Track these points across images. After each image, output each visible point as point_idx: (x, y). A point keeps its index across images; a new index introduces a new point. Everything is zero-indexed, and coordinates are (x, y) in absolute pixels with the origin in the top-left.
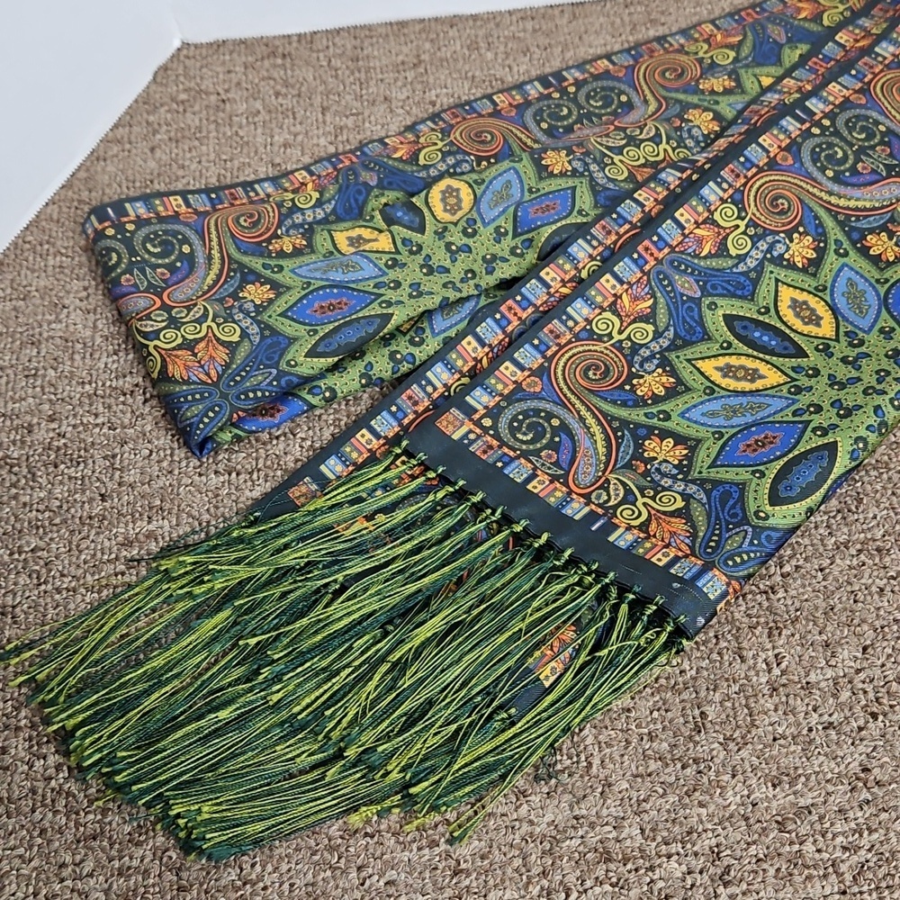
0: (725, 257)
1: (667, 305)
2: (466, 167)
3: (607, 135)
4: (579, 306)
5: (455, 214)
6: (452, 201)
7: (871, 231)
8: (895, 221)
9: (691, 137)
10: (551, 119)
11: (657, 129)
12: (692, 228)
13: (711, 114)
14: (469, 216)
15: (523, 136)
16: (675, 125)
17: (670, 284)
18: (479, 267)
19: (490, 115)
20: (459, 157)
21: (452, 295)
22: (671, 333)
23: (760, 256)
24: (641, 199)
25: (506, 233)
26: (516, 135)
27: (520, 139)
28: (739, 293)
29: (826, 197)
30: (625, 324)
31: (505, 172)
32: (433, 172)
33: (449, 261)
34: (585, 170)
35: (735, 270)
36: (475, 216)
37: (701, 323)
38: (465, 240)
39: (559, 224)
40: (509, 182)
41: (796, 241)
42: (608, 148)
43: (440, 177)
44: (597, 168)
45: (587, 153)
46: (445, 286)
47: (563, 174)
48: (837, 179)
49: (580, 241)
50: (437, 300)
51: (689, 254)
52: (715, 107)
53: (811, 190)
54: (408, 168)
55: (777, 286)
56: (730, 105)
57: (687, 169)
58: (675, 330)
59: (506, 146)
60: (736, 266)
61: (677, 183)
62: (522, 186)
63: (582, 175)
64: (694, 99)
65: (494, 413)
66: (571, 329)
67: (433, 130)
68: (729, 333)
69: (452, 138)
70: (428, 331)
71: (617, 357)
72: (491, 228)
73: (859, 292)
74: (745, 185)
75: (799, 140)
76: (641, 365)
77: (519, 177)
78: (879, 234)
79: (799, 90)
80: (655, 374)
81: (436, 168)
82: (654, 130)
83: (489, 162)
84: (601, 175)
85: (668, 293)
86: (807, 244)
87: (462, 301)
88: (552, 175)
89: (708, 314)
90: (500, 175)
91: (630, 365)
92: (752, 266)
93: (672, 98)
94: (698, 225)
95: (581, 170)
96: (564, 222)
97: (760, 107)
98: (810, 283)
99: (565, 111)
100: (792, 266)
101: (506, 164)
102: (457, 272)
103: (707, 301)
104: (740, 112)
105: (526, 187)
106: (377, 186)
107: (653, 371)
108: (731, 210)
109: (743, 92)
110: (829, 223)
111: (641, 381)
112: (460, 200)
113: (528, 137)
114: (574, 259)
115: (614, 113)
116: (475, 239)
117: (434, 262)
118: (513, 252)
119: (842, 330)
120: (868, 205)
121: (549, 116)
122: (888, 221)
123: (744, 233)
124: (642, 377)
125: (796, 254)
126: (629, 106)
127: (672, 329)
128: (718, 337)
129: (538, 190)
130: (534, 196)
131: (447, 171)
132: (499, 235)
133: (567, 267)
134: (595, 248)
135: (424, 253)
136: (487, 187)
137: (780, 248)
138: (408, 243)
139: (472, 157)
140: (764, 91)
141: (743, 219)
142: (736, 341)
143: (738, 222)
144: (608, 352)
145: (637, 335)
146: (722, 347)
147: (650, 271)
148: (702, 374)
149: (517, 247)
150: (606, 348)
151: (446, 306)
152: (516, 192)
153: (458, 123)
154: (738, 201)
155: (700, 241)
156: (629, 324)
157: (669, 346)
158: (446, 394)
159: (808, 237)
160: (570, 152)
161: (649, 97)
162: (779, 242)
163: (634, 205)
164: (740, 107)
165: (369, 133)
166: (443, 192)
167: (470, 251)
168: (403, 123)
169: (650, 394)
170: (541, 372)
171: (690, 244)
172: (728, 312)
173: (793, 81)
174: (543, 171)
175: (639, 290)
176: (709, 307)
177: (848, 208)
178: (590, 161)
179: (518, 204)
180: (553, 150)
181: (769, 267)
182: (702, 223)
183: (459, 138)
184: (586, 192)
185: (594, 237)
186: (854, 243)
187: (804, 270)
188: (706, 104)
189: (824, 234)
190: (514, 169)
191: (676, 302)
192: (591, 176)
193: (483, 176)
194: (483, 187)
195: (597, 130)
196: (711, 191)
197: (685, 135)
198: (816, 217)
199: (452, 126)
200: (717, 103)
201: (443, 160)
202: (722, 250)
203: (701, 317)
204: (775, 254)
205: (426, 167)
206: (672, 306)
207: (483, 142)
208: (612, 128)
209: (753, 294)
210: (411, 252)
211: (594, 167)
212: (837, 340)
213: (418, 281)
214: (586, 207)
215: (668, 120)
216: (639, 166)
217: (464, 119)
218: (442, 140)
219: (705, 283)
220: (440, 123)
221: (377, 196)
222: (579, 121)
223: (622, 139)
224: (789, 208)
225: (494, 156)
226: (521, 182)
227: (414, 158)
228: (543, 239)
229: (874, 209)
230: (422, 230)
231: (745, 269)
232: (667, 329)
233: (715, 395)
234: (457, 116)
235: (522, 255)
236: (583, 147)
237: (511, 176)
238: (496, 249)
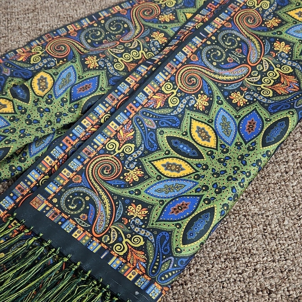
0: (168, 108)
1: (141, 133)
2: (52, 64)
3: (115, 48)
4: (99, 138)
5: (44, 90)
6: (43, 84)
7: (233, 91)
8: (244, 86)
9: (154, 46)
10: (93, 38)
11: (138, 43)
12: (152, 95)
13: (163, 34)
14: (49, 93)
15: (79, 47)
16: (147, 41)
17: (142, 123)
18: (53, 119)
19: (65, 36)
20: (49, 59)
21: (40, 135)
22: (142, 148)
23: (183, 106)
24: (129, 81)
25: (67, 101)
26: (76, 46)
27: (78, 48)
28: (174, 125)
29: (213, 75)
30: (121, 145)
31: (68, 68)
32: (37, 67)
33: (39, 117)
34: (105, 66)
35: (172, 114)
36: (53, 93)
37: (156, 141)
38: (47, 106)
39: (90, 97)
40: (70, 73)
41: (200, 98)
42: (116, 54)
43: (38, 71)
44: (111, 65)
45: (106, 58)
46: (37, 130)
47: (94, 69)
48: (218, 67)
49: (100, 105)
50: (33, 138)
51: (151, 108)
52: (165, 30)
53: (206, 72)
54: (25, 66)
55: (191, 121)
56: (172, 29)
57: (150, 65)
58: (144, 146)
59: (71, 52)
60: (172, 112)
61: (145, 72)
62: (76, 75)
63: (103, 69)
64: (156, 26)
65: (58, 195)
66: (96, 149)
67: (38, 45)
68: (169, 146)
69: (46, 50)
70: (28, 154)
71: (118, 162)
72: (59, 99)
73: (228, 122)
74: (176, 73)
75: (201, 48)
76: (128, 166)
77: (74, 70)
78: (236, 93)
79: (202, 21)
80: (135, 170)
81: (38, 65)
82: (137, 44)
83: (64, 61)
84: (112, 68)
85: (141, 127)
86: (204, 99)
87: (45, 137)
88: (89, 69)
89: (159, 136)
90: (65, 70)
91: (123, 165)
92: (180, 111)
93: (147, 26)
94: (154, 94)
95: (103, 66)
96: (93, 95)
97: (185, 30)
98: (206, 118)
99: (99, 33)
100: (198, 110)
101: (69, 64)
102: (43, 123)
103: (159, 130)
104: (177, 32)
105: (78, 76)
106: (10, 76)
107: (134, 169)
108: (170, 85)
109: (178, 22)
110: (214, 88)
111: (128, 174)
112: (47, 83)
113: (82, 47)
114: (97, 114)
115: (121, 34)
116: (52, 105)
117: (32, 118)
118: (70, 111)
119: (219, 143)
120: (232, 78)
121: (91, 36)
122: (241, 86)
123: (176, 96)
124: (129, 172)
125: (200, 104)
126: (128, 30)
127: (143, 145)
128: (164, 148)
129: (83, 77)
130: (81, 80)
131: (43, 67)
132: (63, 102)
133: (94, 118)
134: (107, 108)
135: (27, 113)
136: (60, 76)
137: (192, 102)
138: (20, 108)
139: (55, 59)
140: (188, 20)
141: (175, 89)
142: (172, 150)
143: (173, 91)
144: (113, 159)
145: (127, 150)
146: (165, 153)
147: (132, 118)
148: (156, 168)
149: (71, 108)
150: (112, 157)
151: (37, 140)
152: (72, 78)
153: (50, 41)
154: (173, 81)
155: (156, 101)
156: (123, 145)
157: (141, 154)
158: (37, 184)
159: (205, 96)
160: (98, 57)
161: (137, 25)
162: (192, 99)
163: (126, 85)
164: (176, 29)
165: (10, 46)
166: (39, 80)
167: (50, 112)
168: (26, 40)
169: (132, 180)
170: (82, 172)
171: (151, 103)
172: (169, 135)
173: (200, 16)
174: (85, 67)
175: (128, 127)
176: (160, 134)
177: (223, 80)
178: (107, 61)
179: (73, 86)
180: (91, 56)
181: (188, 112)
182: (156, 93)
183: (49, 50)
184: (104, 78)
185: (107, 103)
186: (225, 98)
187: (203, 112)
188: (161, 28)
189: (212, 94)
190: (72, 66)
191: (145, 132)
192: (107, 69)
193: (58, 71)
194: (58, 76)
195: (111, 44)
196: (160, 77)
197: (151, 45)
198: (209, 86)
199: (47, 43)
200: (166, 28)
201: (41, 61)
202: (166, 105)
203: (156, 139)
204: (190, 105)
205: (34, 65)
206: (143, 134)
207: (61, 51)
208: (118, 43)
209: (180, 125)
210: (22, 113)
211: (109, 64)
212: (217, 149)
213: (24, 128)
214: (104, 86)
215: (144, 38)
216: (130, 63)
217: (53, 39)
218: (41, 51)
219: (158, 121)
220: (42, 41)
221: (10, 81)
222: (105, 38)
223: (122, 49)
224: (196, 82)
225: (66, 58)
226: (75, 73)
227: (28, 60)
228: (83, 104)
229: (235, 80)
230: (27, 101)
231: (176, 113)
232: (141, 146)
233: (162, 180)
234: (50, 37)
235: (74, 112)
236: (104, 54)
237: (71, 70)
238: (62, 110)
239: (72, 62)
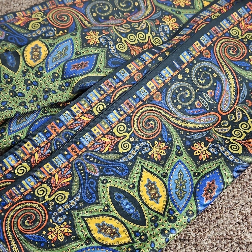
2: (51, 34)
3: (121, 26)
4: (29, 180)
5: (36, 61)
6: (36, 54)
9: (163, 31)
10: (99, 12)
11: (147, 25)
13: (176, 19)
14: (41, 65)
15: (83, 19)
16: (156, 24)
18: (40, 95)
19: (70, 6)
20: (48, 28)
21: (22, 110)
24: (130, 68)
25: (58, 77)
26: (80, 19)
27: (82, 21)
31: (66, 41)
32: (34, 35)
33: (25, 89)
34: (106, 44)
36: (44, 66)
38: (36, 79)
39: (84, 76)
40: (67, 47)
42: (120, 33)
43: (35, 39)
44: (113, 44)
45: (109, 35)
46: (20, 104)
47: (94, 46)
50: (14, 112)
52: (178, 15)
54: (22, 31)
56: (186, 15)
59: (74, 24)
61: (150, 61)
62: (73, 50)
63: (104, 47)
64: (169, 9)
67: (40, 11)
69: (47, 17)
70: (7, 130)
72: (50, 73)
77: (73, 44)
79: (220, 12)
81: (36, 33)
82: (145, 25)
83: (64, 32)
84: (114, 48)
87: (28, 114)
88: (89, 45)
90: (63, 42)
93: (159, 7)
95: (104, 44)
96: (87, 75)
97: (199, 19)
99: (107, 8)
101: (68, 36)
102: (28, 97)
104: (190, 20)
105: (75, 51)
106: (4, 40)
109: (194, 8)
112: (40, 53)
113: (86, 20)
115: (130, 12)
116: (41, 79)
117: (18, 90)
118: (60, 88)
121: (98, 10)
126: (138, 8)
129: (80, 53)
130: (78, 56)
131: (41, 35)
132: (54, 77)
134: (102, 95)
135: (13, 84)
136: (56, 48)
138: (6, 76)
139: (55, 29)
140: (205, 9)
149: (62, 85)
151: (19, 116)
152: (69, 53)
153: (53, 8)
160: (101, 33)
161: (149, 5)
163: (126, 72)
164: (190, 16)
165: (12, 7)
166: (33, 48)
167: (37, 86)
168: (30, 4)
173: (217, 6)
174: (85, 42)
178: (110, 39)
179: (68, 61)
180: (93, 30)
183: (51, 17)
184: (103, 58)
185: (102, 89)
188: (174, 13)
190: (71, 39)
192: (108, 48)
193: (54, 42)
194: (53, 48)
195: (118, 22)
197: (161, 30)
199: (50, 10)
200: (180, 13)
201: (40, 29)
205: (31, 32)
207: (62, 21)
208: (125, 21)
210: (7, 83)
211: (111, 43)
213: (6, 100)
214: (101, 67)
215: (154, 20)
216: (134, 45)
217: (57, 6)
218: (42, 17)
220: (45, 7)
221: (3, 46)
222: (112, 14)
223: (128, 29)
225: (67, 29)
226: (73, 47)
227: (26, 25)
228: (75, 84)
230: (15, 70)
234: (54, 5)
235: (64, 90)
236: (108, 31)
237: (69, 43)
238: (51, 86)
239: (72, 35)
